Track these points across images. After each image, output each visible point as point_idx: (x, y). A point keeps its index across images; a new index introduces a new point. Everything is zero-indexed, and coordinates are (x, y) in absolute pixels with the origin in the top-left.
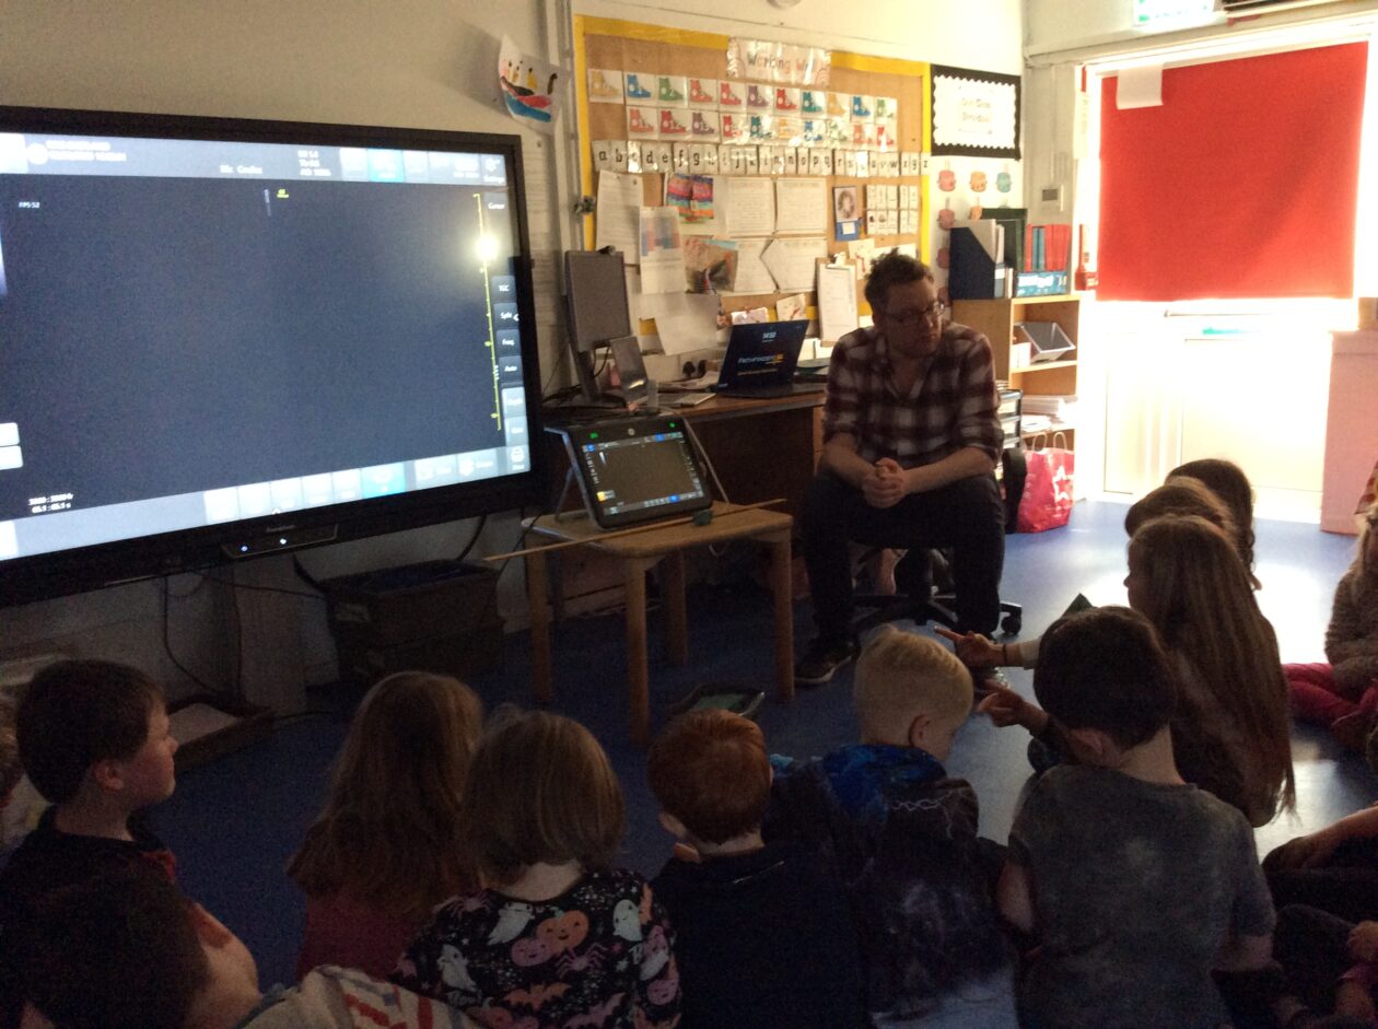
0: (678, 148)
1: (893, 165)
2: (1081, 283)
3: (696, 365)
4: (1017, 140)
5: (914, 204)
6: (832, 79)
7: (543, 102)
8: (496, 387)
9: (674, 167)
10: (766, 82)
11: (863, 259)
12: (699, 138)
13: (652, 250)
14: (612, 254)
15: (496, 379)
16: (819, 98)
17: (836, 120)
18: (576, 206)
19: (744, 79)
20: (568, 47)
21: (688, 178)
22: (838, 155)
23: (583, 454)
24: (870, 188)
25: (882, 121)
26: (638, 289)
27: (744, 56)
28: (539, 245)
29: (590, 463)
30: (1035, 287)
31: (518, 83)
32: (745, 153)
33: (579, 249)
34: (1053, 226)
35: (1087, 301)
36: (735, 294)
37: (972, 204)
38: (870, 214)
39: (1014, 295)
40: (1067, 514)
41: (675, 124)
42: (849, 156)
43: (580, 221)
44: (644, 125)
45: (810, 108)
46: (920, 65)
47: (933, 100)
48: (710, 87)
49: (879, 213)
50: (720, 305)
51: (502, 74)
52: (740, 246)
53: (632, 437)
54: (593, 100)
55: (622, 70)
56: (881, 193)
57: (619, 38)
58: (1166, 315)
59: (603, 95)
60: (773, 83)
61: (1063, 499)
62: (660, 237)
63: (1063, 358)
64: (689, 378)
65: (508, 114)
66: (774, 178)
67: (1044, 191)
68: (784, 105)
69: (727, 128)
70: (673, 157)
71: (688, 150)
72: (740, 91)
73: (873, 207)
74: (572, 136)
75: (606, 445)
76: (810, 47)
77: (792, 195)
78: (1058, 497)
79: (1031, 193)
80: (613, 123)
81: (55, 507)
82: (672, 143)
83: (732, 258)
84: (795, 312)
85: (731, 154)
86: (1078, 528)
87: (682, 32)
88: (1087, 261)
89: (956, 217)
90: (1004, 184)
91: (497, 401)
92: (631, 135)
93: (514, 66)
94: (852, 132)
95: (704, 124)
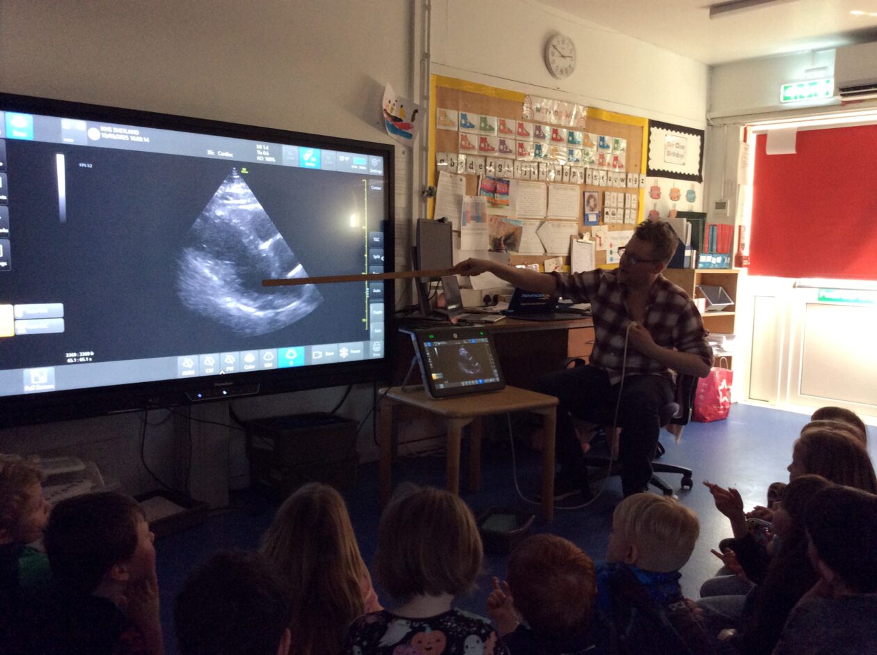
0: (489, 161)
1: (622, 180)
2: (739, 263)
3: (492, 297)
4: (700, 171)
5: (634, 206)
6: (587, 124)
7: (408, 126)
8: (367, 302)
9: (486, 172)
10: (546, 124)
11: (600, 238)
12: (503, 155)
13: (469, 222)
14: (446, 222)
15: (367, 297)
16: (579, 136)
17: (589, 149)
18: (423, 192)
19: (533, 121)
20: (425, 94)
21: (494, 179)
22: (589, 172)
23: (424, 348)
24: (607, 193)
25: (618, 153)
26: (459, 247)
27: (534, 107)
28: (400, 216)
29: (428, 354)
30: (710, 263)
31: (393, 114)
32: (530, 166)
33: (424, 217)
34: (722, 225)
35: (742, 273)
36: (519, 254)
37: (671, 208)
38: (606, 210)
39: (696, 267)
40: (727, 411)
41: (488, 145)
42: (595, 173)
43: (425, 202)
44: (469, 145)
45: (572, 141)
46: (642, 119)
47: (649, 142)
48: (512, 124)
49: (612, 210)
50: (509, 260)
51: (384, 107)
52: (524, 224)
53: (455, 339)
54: (438, 127)
55: (458, 110)
56: (614, 197)
57: (458, 90)
58: (794, 287)
59: (445, 125)
60: (551, 125)
61: (725, 401)
62: (475, 215)
63: (725, 310)
64: (487, 305)
65: (387, 133)
66: (548, 183)
67: (717, 203)
68: (556, 138)
69: (520, 150)
70: (486, 166)
71: (495, 162)
72: (530, 128)
73: (608, 206)
74: (424, 149)
75: (439, 344)
76: (574, 104)
77: (558, 194)
78: (722, 399)
79: (708, 204)
80: (450, 142)
81: (81, 360)
82: (486, 158)
83: (518, 231)
84: (556, 268)
85: (521, 167)
86: (733, 421)
87: (496, 89)
88: (743, 249)
89: (660, 216)
90: (691, 196)
91: (367, 311)
92: (460, 152)
93: (392, 103)
94: (598, 158)
95: (506, 147)
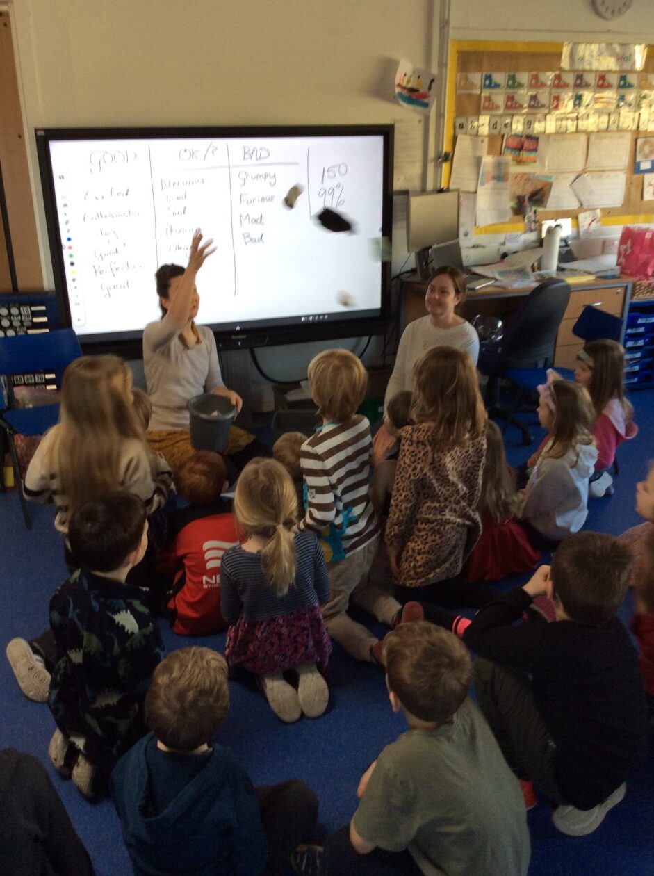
0: (516, 119)
7: (425, 96)
9: (510, 131)
12: (532, 111)
13: (488, 182)
17: (646, 92)
18: (439, 158)
19: (573, 71)
20: (444, 61)
21: (521, 136)
22: (643, 117)
26: (474, 207)
31: (410, 85)
32: (567, 119)
36: (547, 209)
41: (516, 103)
43: (441, 167)
44: (493, 105)
45: (625, 85)
50: (536, 216)
51: (397, 81)
52: (556, 178)
54: (459, 92)
55: (480, 70)
57: (482, 51)
59: (467, 89)
60: (597, 71)
62: (496, 175)
66: (588, 134)
68: (603, 85)
69: (556, 103)
70: (512, 124)
71: (524, 119)
74: (440, 115)
76: (629, 44)
77: (601, 144)
80: (469, 106)
82: (513, 116)
83: (548, 187)
84: (593, 221)
85: (556, 120)
87: (529, 44)
92: (483, 112)
95: (538, 103)
